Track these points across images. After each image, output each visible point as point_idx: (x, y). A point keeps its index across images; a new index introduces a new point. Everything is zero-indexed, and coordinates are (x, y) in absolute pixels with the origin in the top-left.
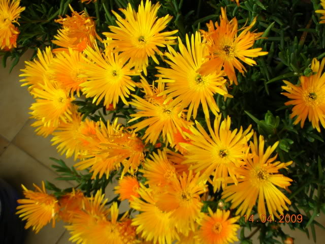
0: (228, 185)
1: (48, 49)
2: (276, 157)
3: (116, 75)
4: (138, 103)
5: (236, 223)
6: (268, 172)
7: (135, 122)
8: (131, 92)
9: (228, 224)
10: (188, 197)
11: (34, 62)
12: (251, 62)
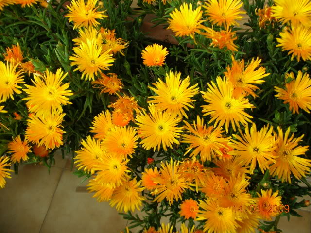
0: (270, 166)
1: (89, 138)
2: (293, 136)
3: (162, 128)
4: (188, 139)
5: (278, 196)
6: (290, 149)
7: (190, 152)
8: (180, 133)
9: (273, 198)
10: (236, 195)
11: (82, 150)
12: (260, 82)
